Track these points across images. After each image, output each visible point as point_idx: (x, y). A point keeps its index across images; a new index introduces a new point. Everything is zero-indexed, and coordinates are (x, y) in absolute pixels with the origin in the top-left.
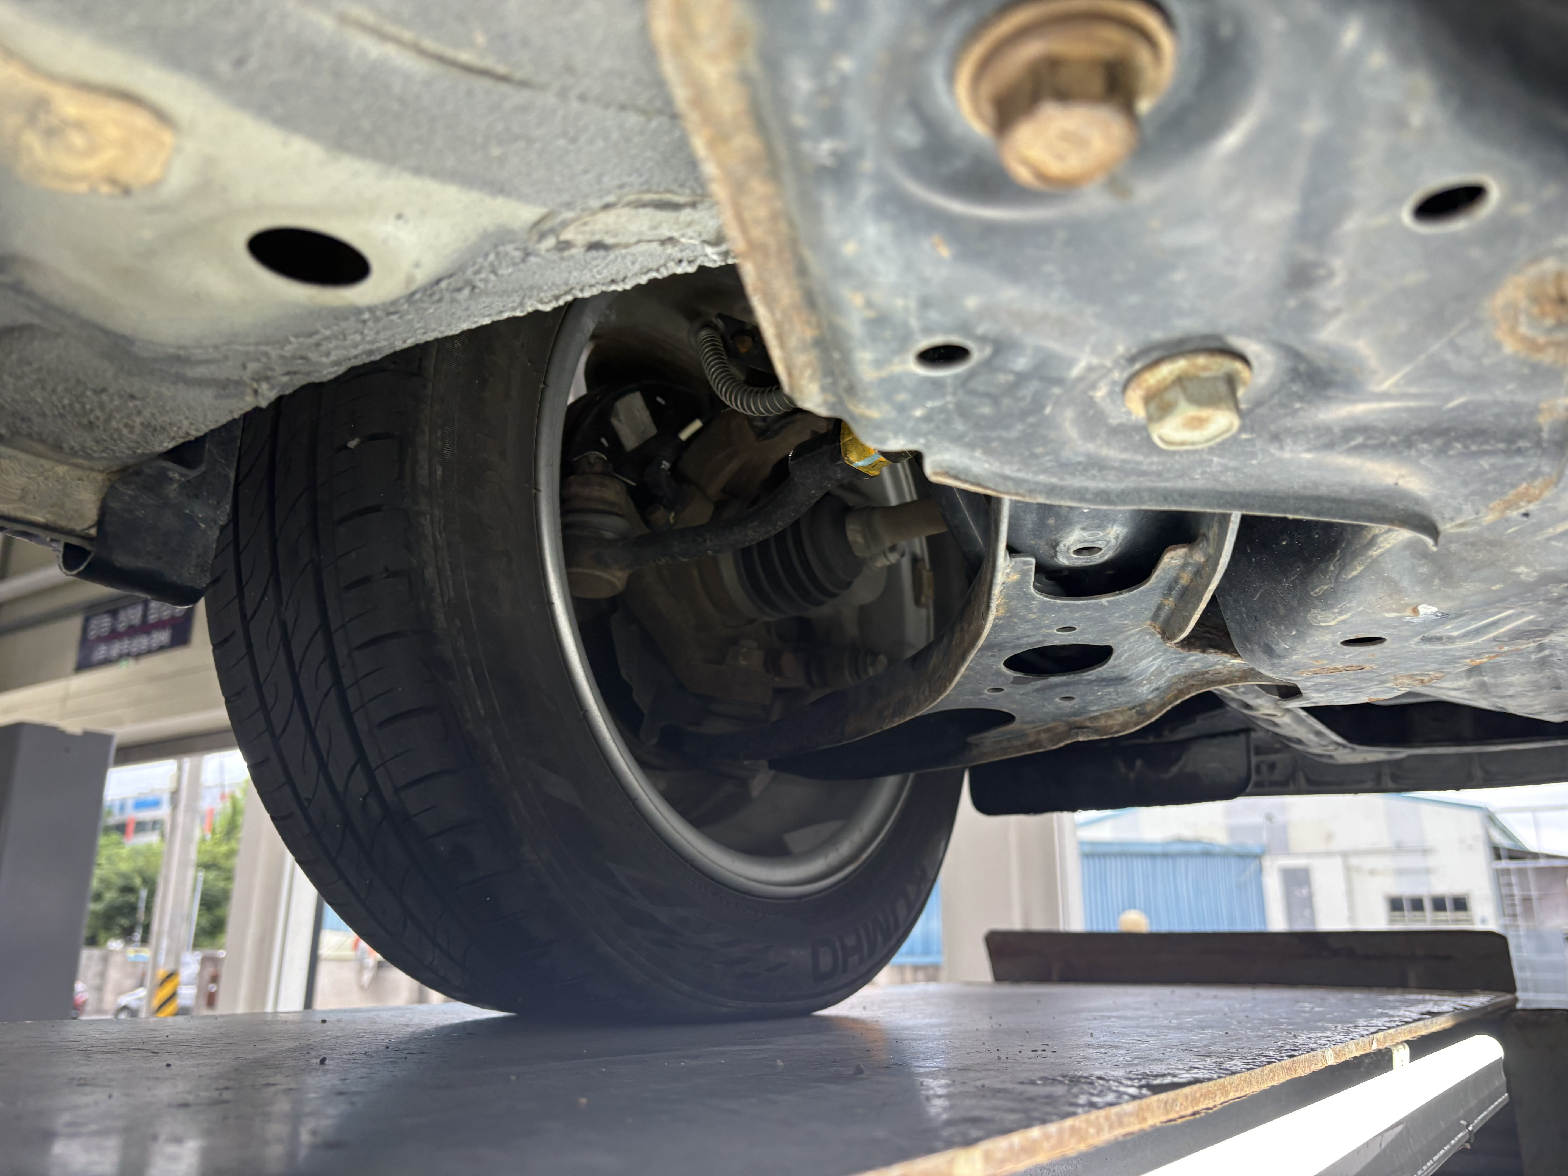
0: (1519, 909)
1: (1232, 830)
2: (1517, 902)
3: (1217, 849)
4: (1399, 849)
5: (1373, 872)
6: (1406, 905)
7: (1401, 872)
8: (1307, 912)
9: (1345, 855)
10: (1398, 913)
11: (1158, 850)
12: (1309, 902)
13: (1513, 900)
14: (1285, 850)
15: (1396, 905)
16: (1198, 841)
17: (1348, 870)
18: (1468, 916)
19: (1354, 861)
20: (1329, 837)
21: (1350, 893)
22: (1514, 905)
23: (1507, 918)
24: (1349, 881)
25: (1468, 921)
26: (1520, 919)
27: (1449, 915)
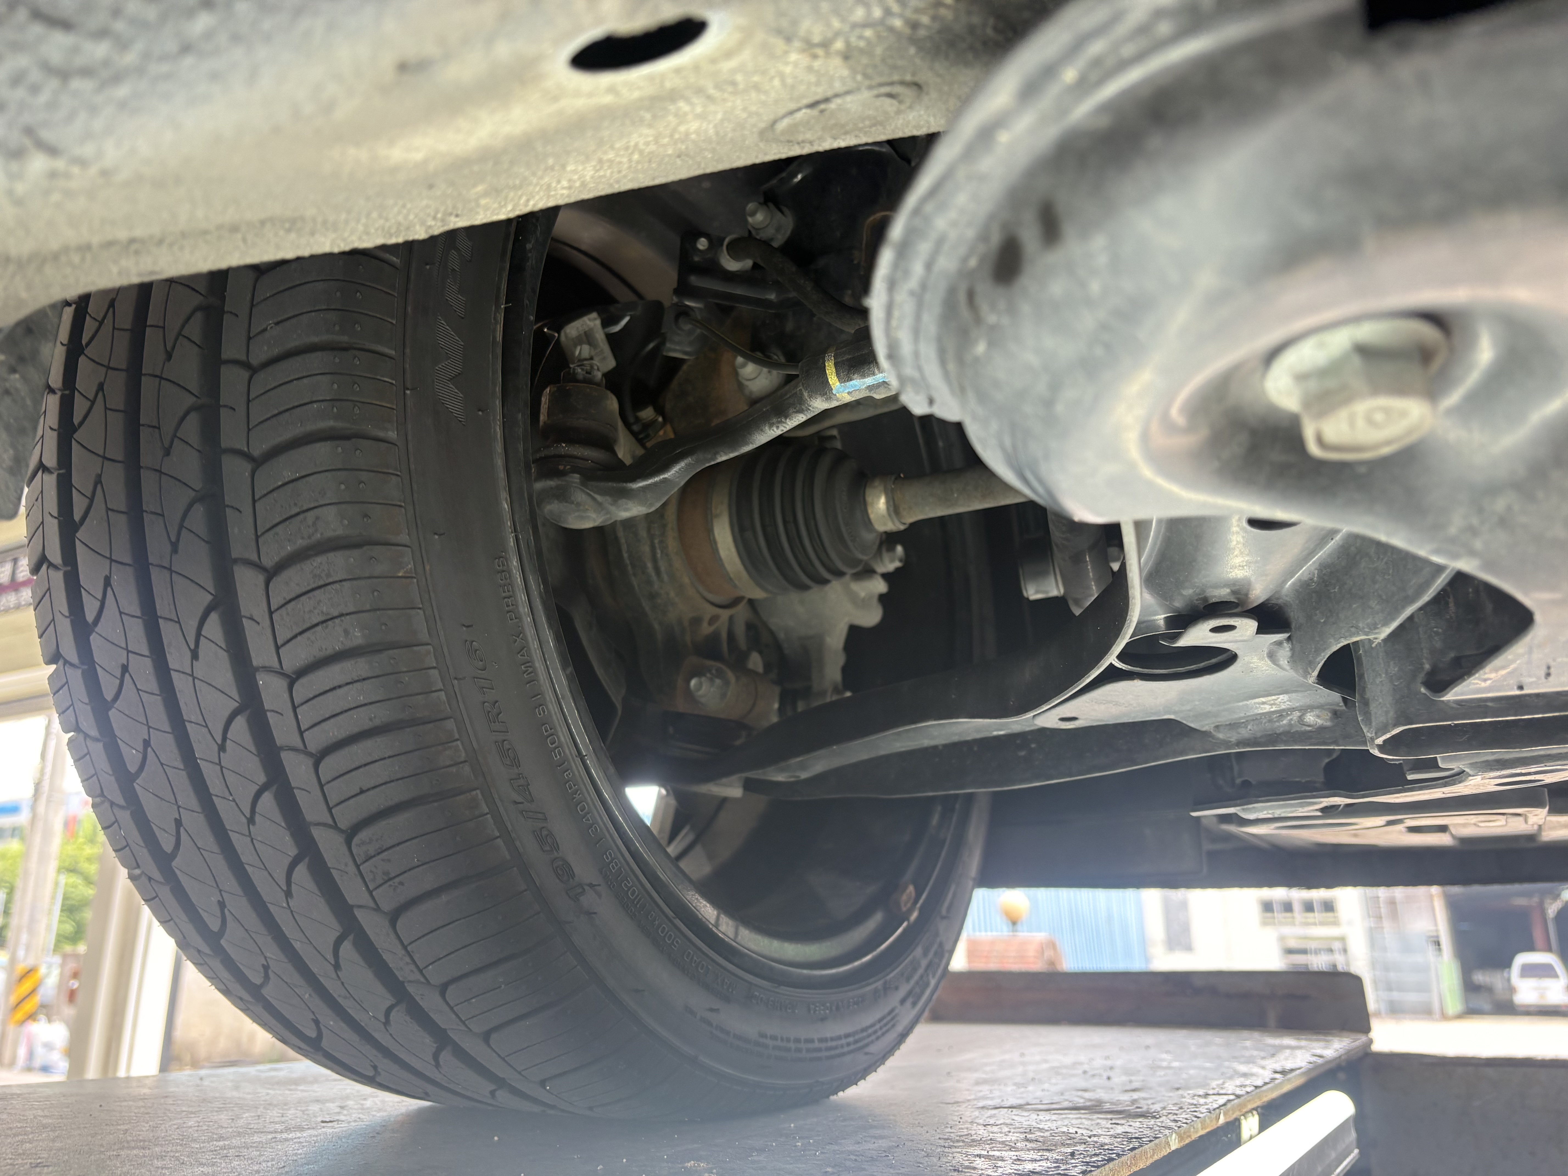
0: (1383, 911)
2: (1382, 905)
6: (1277, 907)
10: (1269, 915)
13: (1378, 902)
15: (1268, 907)
18: (1335, 917)
22: (1379, 907)
23: (1372, 919)
25: (1336, 923)
26: (1384, 919)
27: (1317, 916)
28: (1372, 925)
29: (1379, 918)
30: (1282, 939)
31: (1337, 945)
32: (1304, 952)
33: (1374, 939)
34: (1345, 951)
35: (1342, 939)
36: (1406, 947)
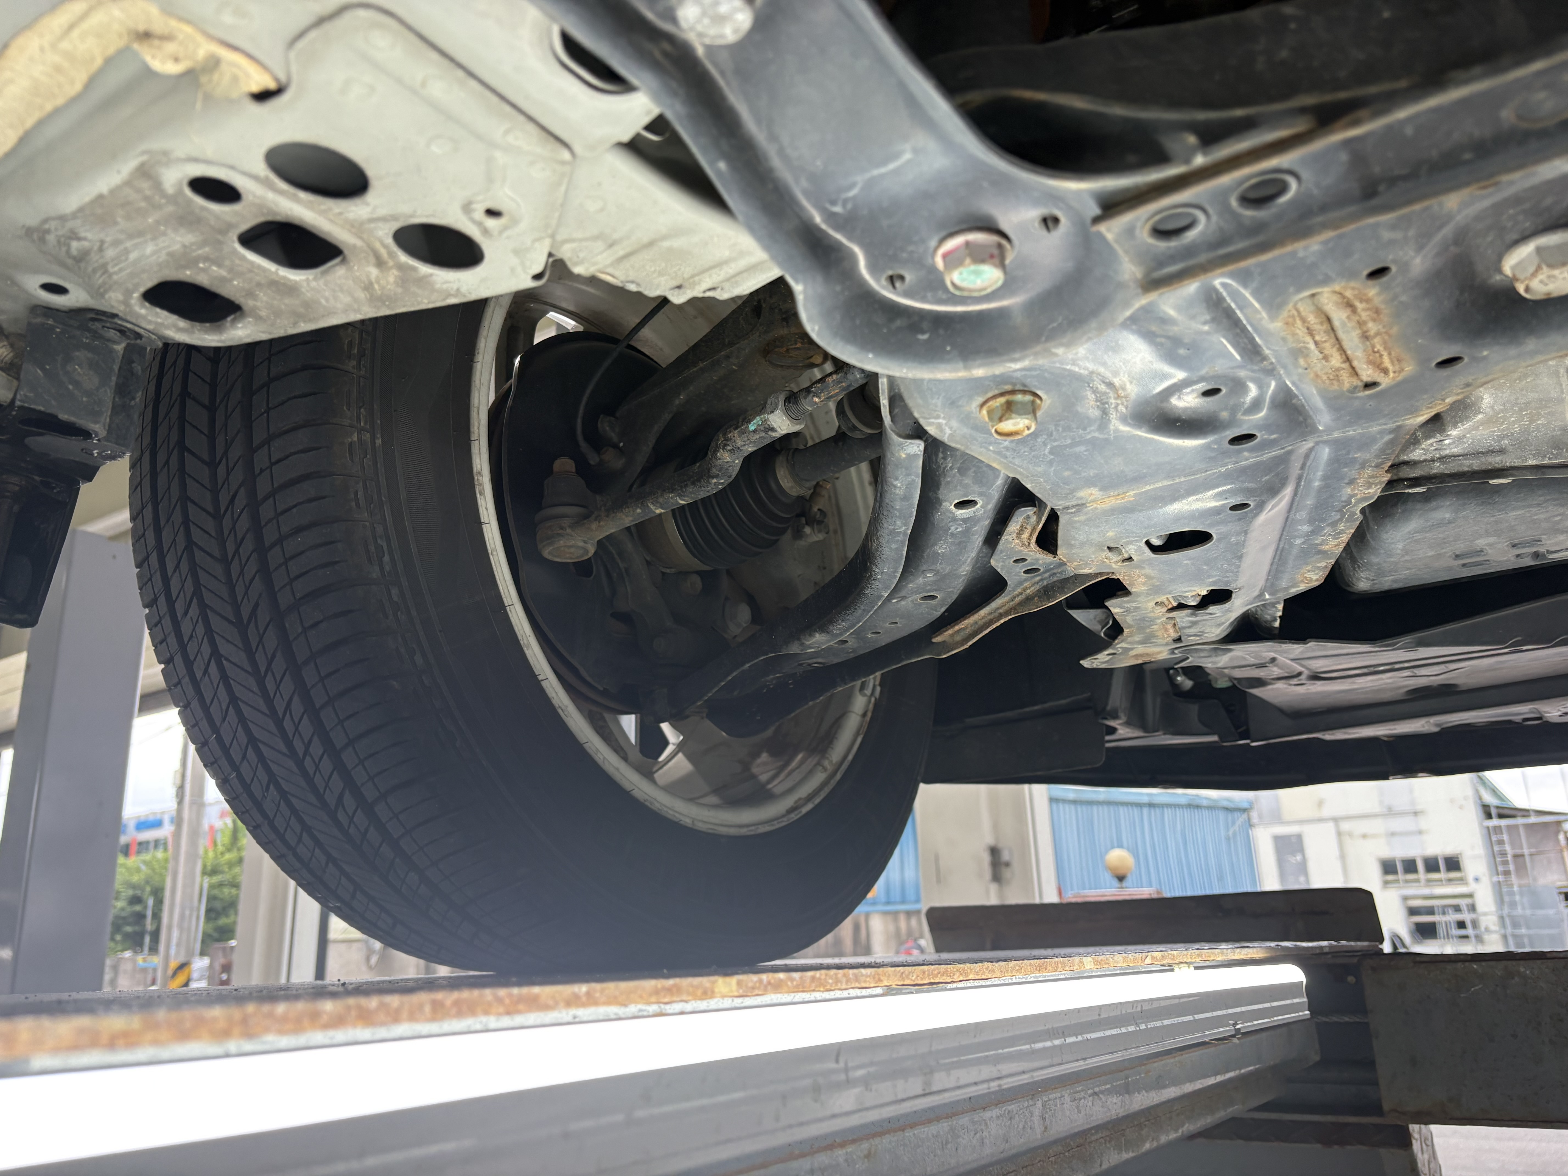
0: (1511, 867)
2: (1509, 859)
4: (1389, 813)
5: (1364, 836)
6: (1400, 868)
7: (1393, 834)
8: (1302, 878)
9: (1336, 820)
10: (1391, 874)
12: (1303, 867)
13: (1505, 858)
14: (1277, 818)
15: (1388, 866)
17: (1340, 835)
18: (1461, 875)
19: (1345, 826)
20: (1320, 805)
21: (1343, 857)
22: (1505, 863)
23: (1499, 874)
24: (1341, 846)
25: (1462, 881)
26: (1513, 876)
27: (1443, 875)
28: (1501, 880)
29: (1507, 873)
30: (1405, 898)
31: (1463, 902)
32: (1430, 911)
33: (1500, 893)
34: (1473, 908)
35: (1470, 896)
36: (1537, 903)
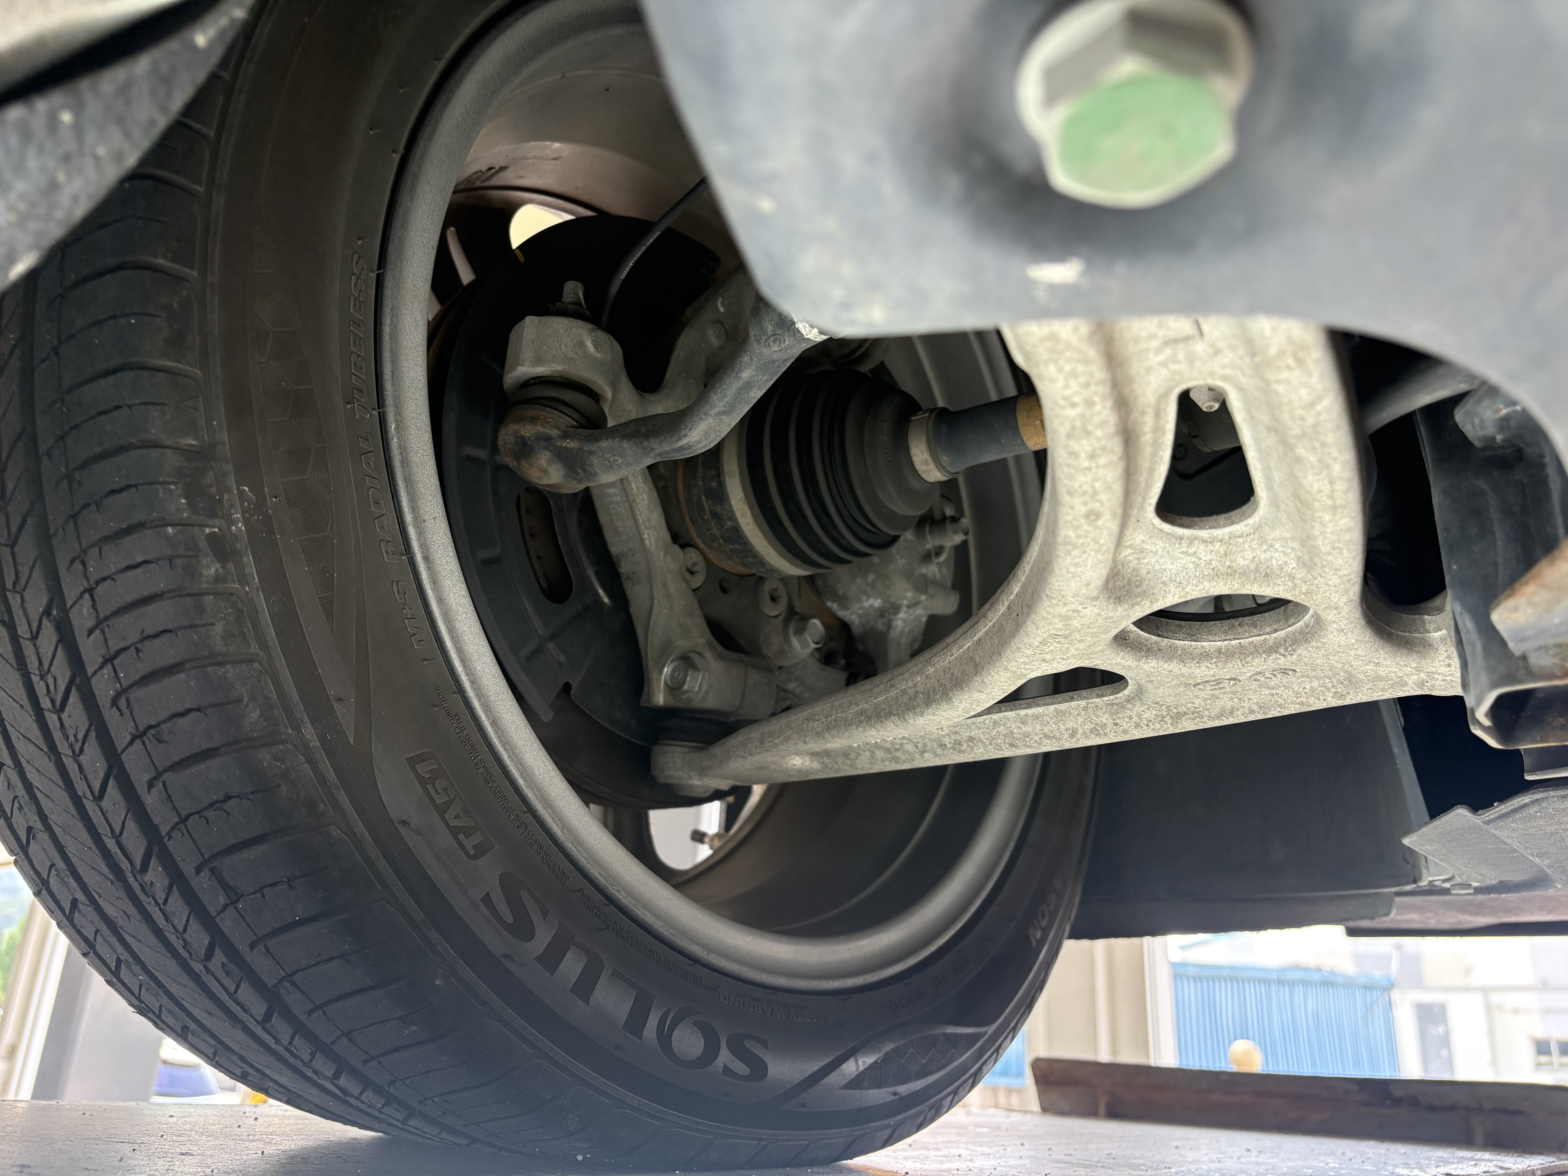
1: (1358, 958)
3: (1340, 980)
4: (1544, 986)
5: (1516, 1011)
6: (1554, 1049)
7: (1547, 1012)
8: (1444, 1053)
9: (1485, 991)
11: (1274, 976)
12: (1446, 1041)
14: (1418, 983)
15: (1542, 1048)
16: (1318, 970)
17: (1489, 1007)
19: (1495, 998)
20: (1468, 971)
21: (1491, 1032)
24: (1490, 1020)
